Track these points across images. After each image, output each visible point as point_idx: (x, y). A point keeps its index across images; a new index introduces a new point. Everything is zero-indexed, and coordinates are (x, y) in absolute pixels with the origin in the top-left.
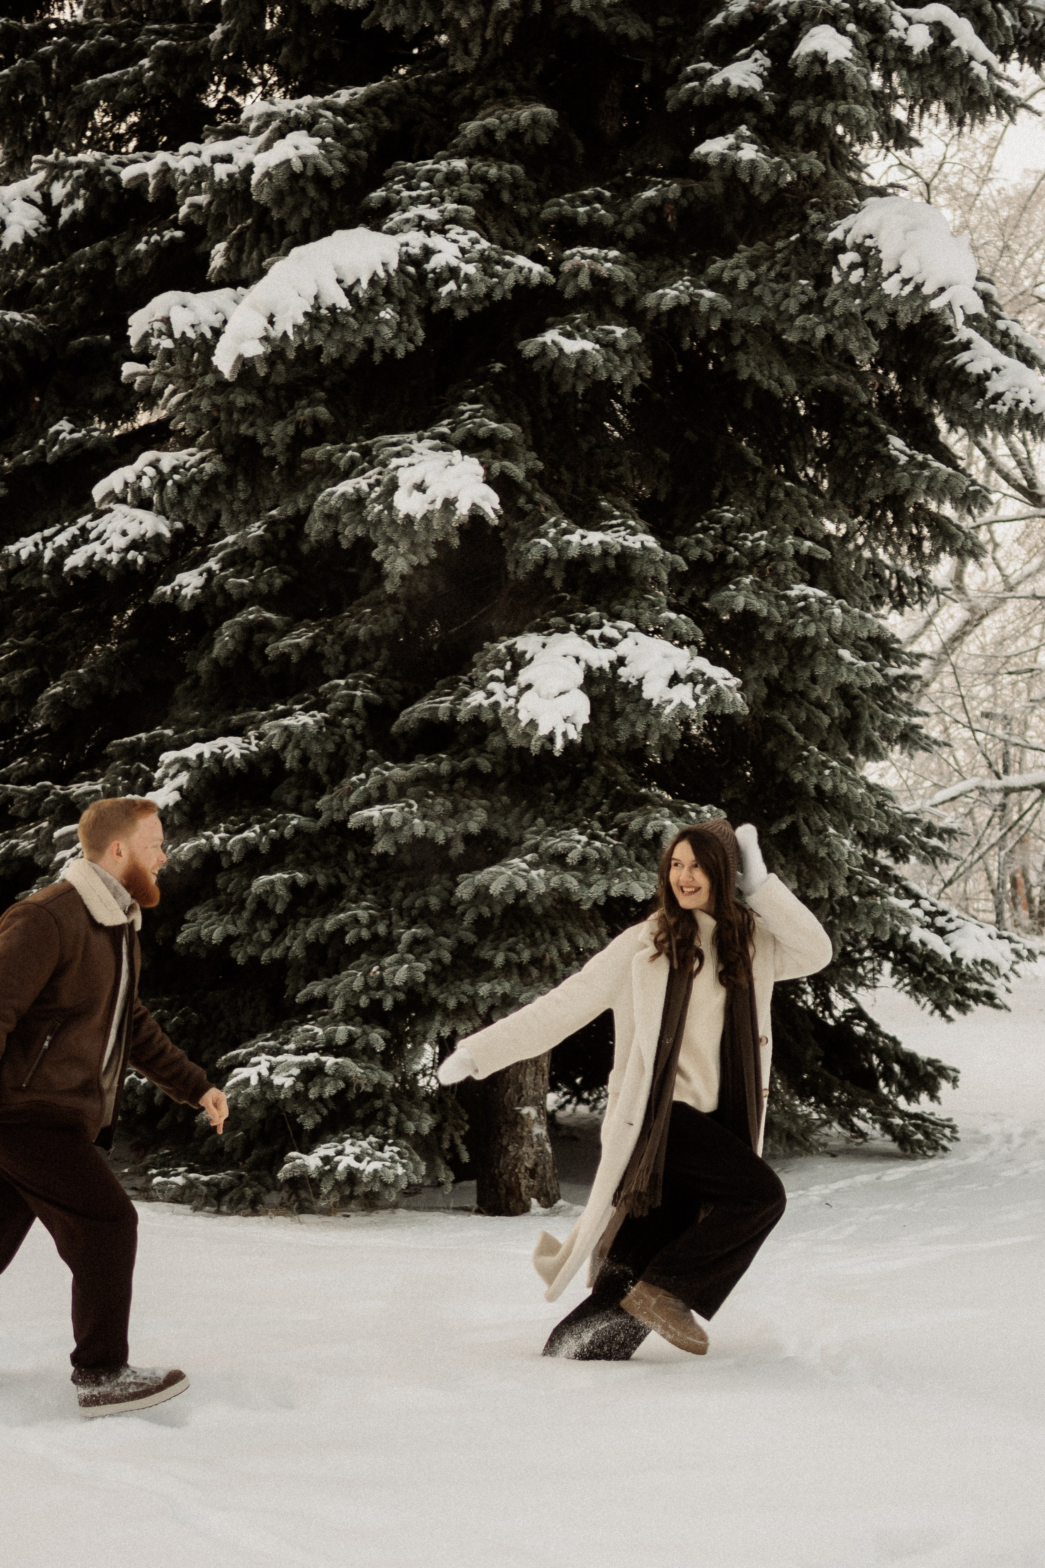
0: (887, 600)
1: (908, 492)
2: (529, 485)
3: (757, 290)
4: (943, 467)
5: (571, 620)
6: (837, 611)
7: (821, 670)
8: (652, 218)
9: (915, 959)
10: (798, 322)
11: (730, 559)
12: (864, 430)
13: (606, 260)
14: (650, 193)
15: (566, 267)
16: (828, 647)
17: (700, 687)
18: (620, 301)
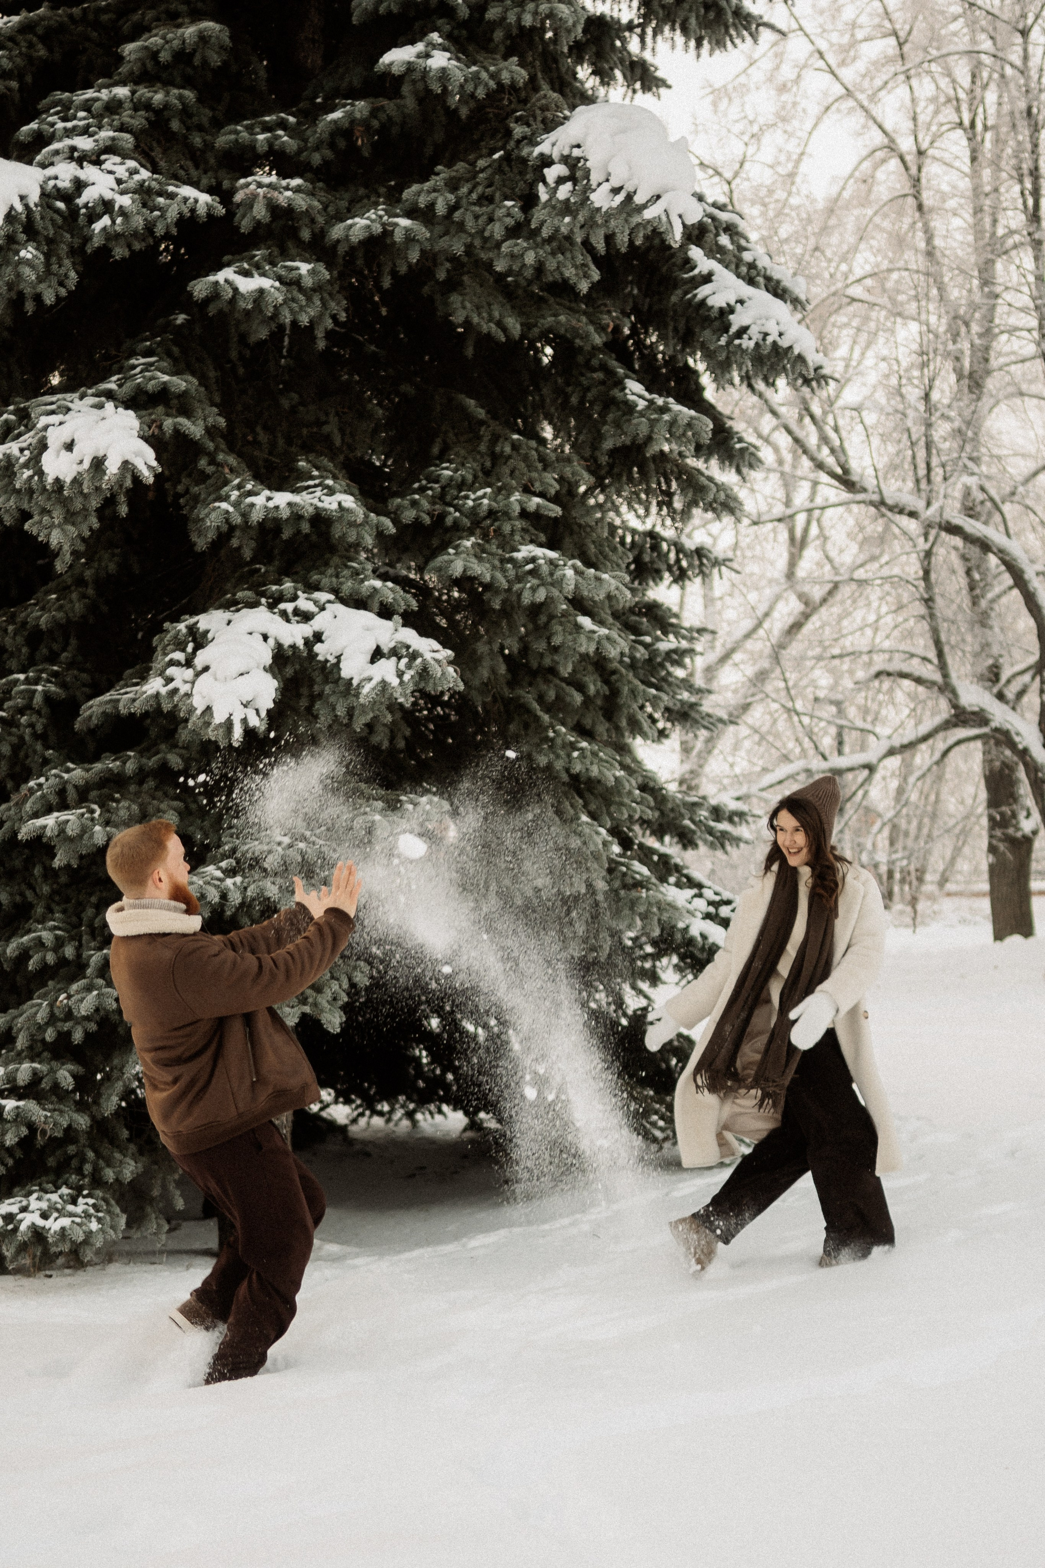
0: (666, 575)
1: (649, 439)
2: (211, 446)
3: (457, 215)
4: (685, 410)
5: (263, 594)
6: (569, 573)
7: (557, 640)
8: (342, 144)
9: (697, 953)
10: (505, 248)
11: (449, 521)
12: (599, 375)
13: (287, 188)
14: (337, 115)
15: (239, 197)
16: (565, 614)
17: (404, 661)
18: (306, 234)
